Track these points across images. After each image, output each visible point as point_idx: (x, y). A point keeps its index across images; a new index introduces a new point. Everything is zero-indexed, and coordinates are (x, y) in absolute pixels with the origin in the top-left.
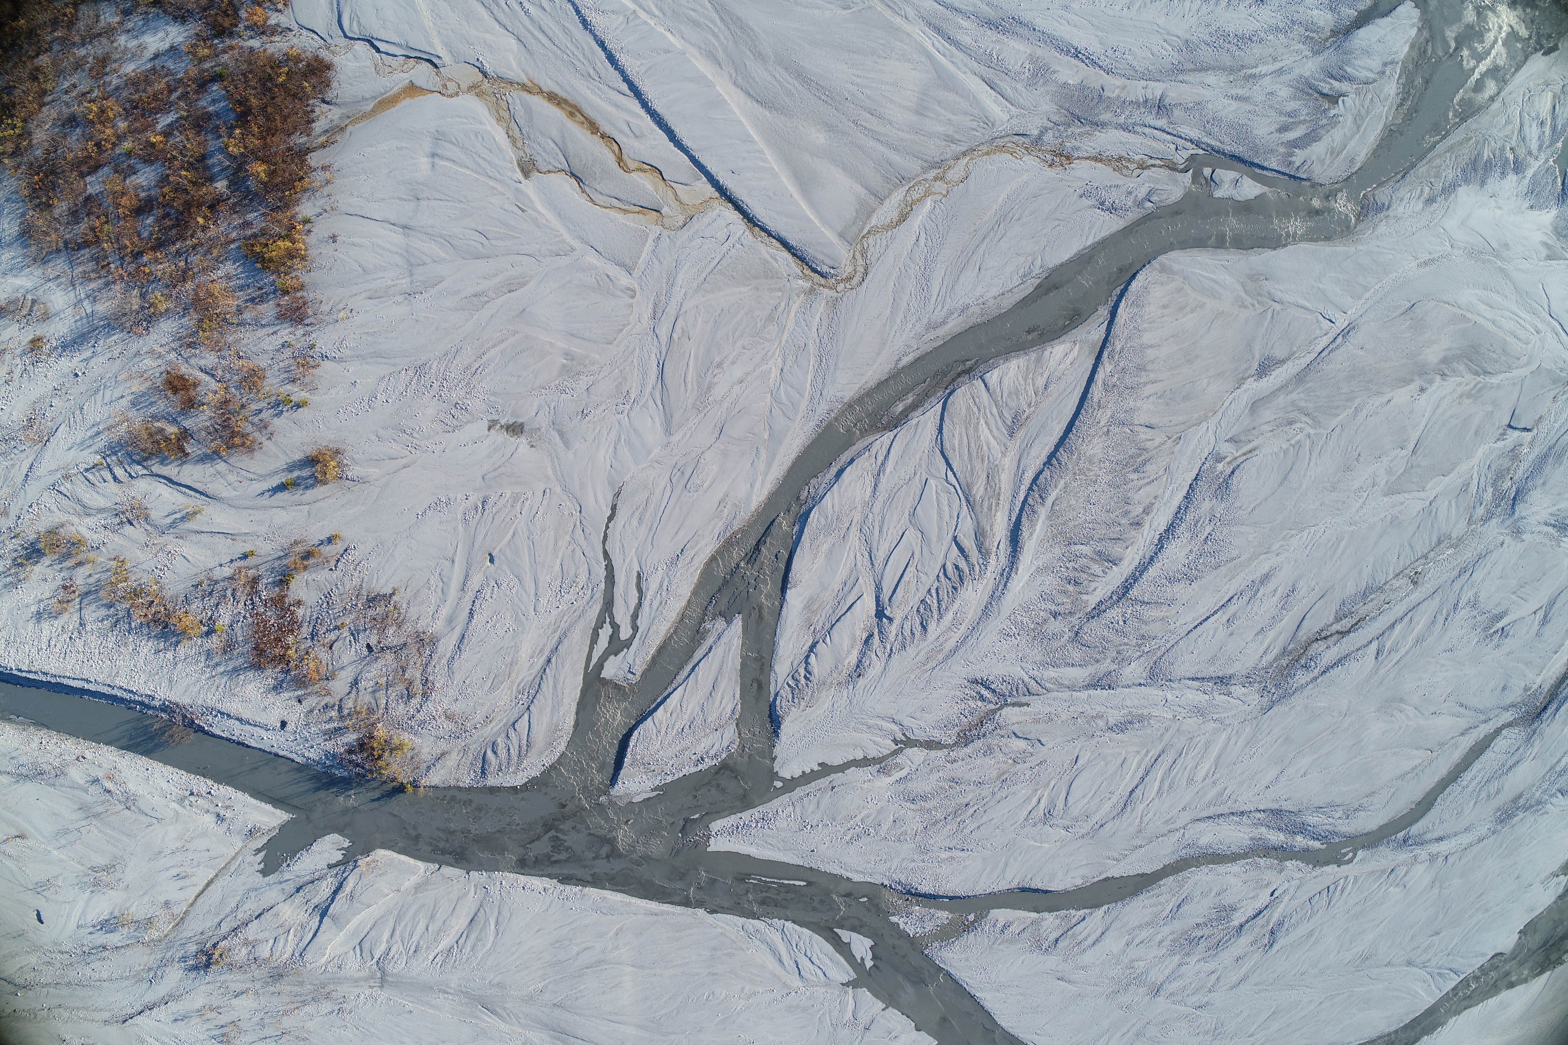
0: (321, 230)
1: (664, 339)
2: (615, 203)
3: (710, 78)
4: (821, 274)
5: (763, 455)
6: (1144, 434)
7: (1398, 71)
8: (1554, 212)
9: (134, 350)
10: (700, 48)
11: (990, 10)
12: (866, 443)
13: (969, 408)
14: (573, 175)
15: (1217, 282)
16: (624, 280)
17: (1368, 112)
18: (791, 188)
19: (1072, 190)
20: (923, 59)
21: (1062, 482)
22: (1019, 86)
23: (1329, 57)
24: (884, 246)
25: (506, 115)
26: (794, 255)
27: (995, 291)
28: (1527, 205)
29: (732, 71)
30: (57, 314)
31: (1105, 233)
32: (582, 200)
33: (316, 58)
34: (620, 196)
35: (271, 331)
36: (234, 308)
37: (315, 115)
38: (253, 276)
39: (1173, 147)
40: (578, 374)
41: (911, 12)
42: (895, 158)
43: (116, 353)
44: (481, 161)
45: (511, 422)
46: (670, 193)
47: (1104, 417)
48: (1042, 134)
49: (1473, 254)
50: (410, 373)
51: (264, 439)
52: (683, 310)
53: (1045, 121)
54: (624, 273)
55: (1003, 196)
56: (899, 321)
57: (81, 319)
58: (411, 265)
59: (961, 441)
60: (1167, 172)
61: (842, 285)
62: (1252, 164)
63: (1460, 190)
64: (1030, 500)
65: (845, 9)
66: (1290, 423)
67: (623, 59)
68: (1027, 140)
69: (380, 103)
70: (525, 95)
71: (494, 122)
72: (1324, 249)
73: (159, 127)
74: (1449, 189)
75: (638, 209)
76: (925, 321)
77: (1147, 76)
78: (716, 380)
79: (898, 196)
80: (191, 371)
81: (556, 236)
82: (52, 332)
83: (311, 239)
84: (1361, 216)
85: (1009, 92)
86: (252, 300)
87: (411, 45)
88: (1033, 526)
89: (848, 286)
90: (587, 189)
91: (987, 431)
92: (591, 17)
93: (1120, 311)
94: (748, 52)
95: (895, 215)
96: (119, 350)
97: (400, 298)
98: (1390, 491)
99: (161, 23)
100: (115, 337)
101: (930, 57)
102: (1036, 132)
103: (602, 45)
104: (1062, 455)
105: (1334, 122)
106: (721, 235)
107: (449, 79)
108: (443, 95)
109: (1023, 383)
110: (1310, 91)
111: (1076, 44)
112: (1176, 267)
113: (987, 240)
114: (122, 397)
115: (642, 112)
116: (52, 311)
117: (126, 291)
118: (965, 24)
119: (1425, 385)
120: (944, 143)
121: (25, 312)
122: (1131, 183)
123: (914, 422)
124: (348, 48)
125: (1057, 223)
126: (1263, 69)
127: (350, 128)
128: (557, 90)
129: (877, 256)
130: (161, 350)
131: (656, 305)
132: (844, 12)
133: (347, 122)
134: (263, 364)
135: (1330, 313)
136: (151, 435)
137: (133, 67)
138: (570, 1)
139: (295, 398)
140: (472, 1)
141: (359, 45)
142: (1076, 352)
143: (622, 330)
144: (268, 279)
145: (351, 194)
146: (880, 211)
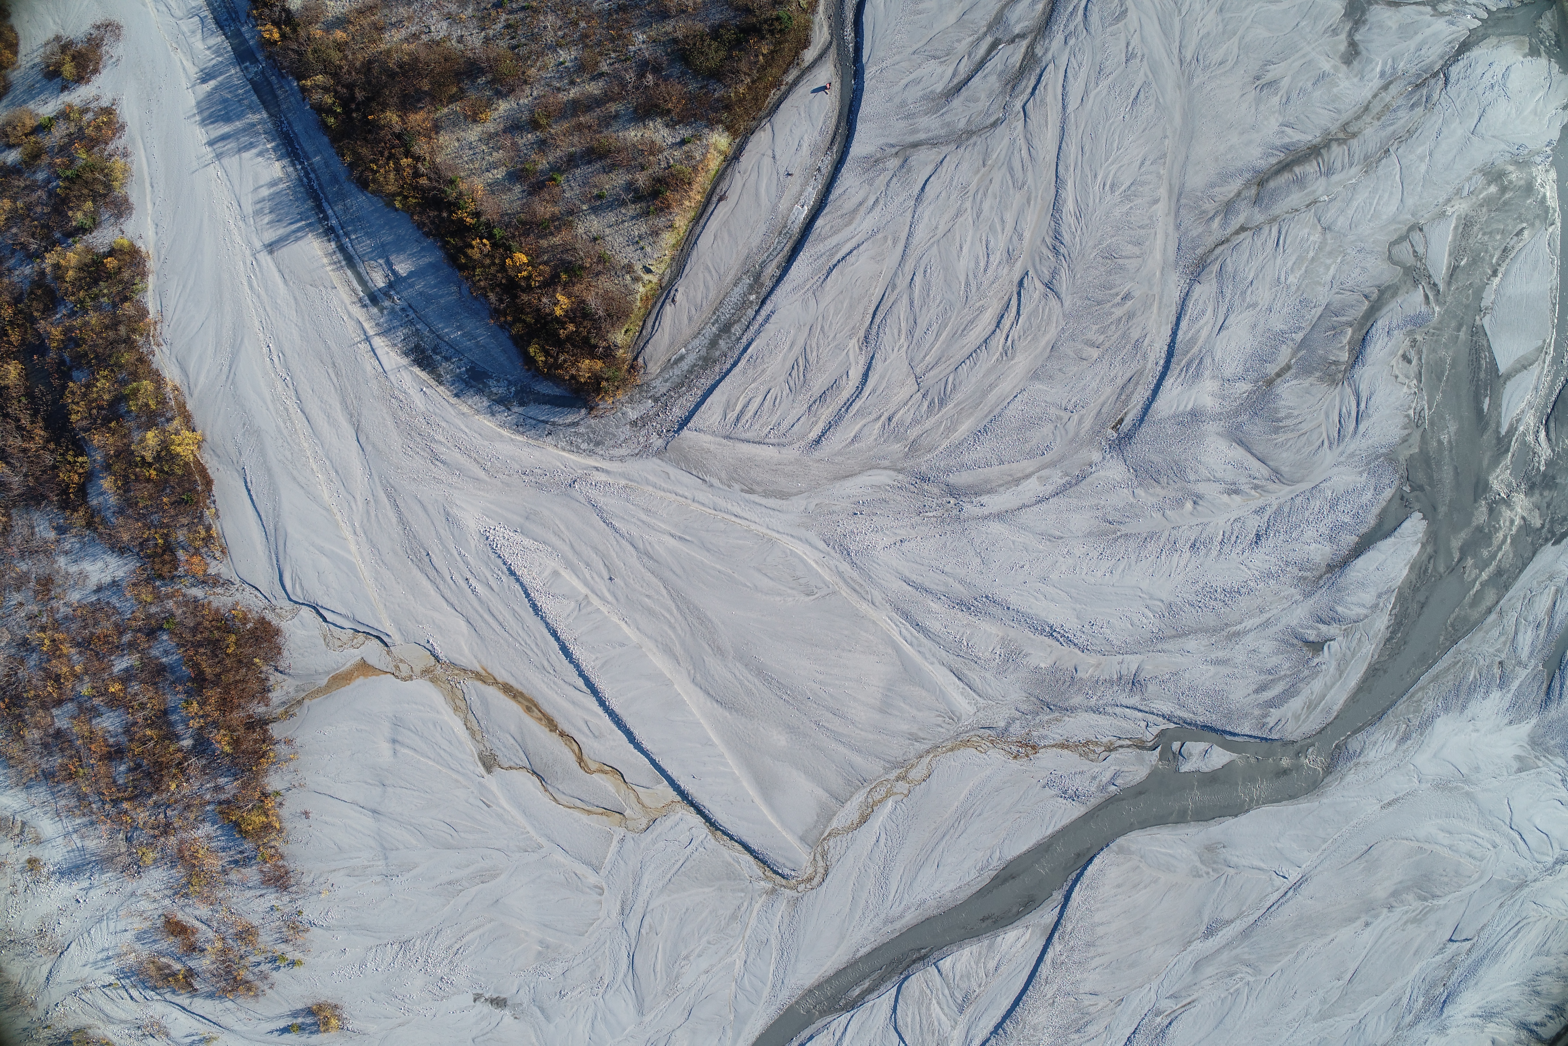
0: (292, 804)
1: (633, 933)
2: (579, 803)
3: (668, 675)
4: (783, 876)
5: (730, 1033)
6: (1087, 1001)
7: (1393, 600)
8: (1534, 721)
9: (129, 890)
10: (656, 641)
11: (962, 589)
12: (825, 1022)
13: (922, 991)
14: (534, 773)
15: (1173, 857)
16: (592, 878)
17: (1353, 655)
18: (753, 793)
19: (1035, 781)
20: (890, 651)
22: (988, 675)
23: (1321, 598)
24: (844, 847)
25: (462, 705)
26: (756, 858)
27: (952, 886)
28: (1507, 721)
29: (690, 668)
30: (48, 841)
31: (1066, 821)
32: (545, 799)
33: (263, 622)
34: (583, 797)
35: (258, 894)
36: (221, 869)
37: (271, 683)
38: (233, 840)
39: (1143, 724)
40: (554, 960)
41: (877, 595)
42: (858, 760)
43: (113, 888)
44: (442, 753)
45: (494, 996)
46: (632, 795)
47: (1050, 991)
48: (1009, 724)
49: (1442, 786)
50: (395, 947)
51: (266, 987)
52: (650, 908)
53: (1013, 711)
54: (590, 871)
55: (966, 792)
56: (857, 918)
57: (73, 851)
58: (385, 848)
59: (913, 1018)
60: (1135, 752)
61: (803, 886)
62: (1225, 732)
63: (1438, 720)
65: (808, 595)
66: (1231, 975)
67: (577, 652)
68: (992, 733)
69: (335, 678)
70: (479, 684)
71: (451, 712)
72: (1287, 809)
73: (116, 670)
74: (1427, 723)
75: (601, 810)
76: (883, 916)
77: (1124, 650)
78: (683, 970)
79: (859, 798)
80: (187, 919)
81: (522, 833)
82: (47, 856)
83: (284, 812)
84: (1329, 770)
85: (978, 683)
86: (236, 862)
87: (358, 618)
89: (808, 886)
90: (549, 788)
91: (938, 1010)
92: (542, 602)
93: (1073, 895)
94: (706, 646)
95: (856, 817)
96: (115, 887)
97: (377, 879)
98: (1323, 1016)
99: (98, 550)
100: (109, 875)
101: (896, 649)
102: (1002, 724)
103: (554, 634)
104: (1009, 1026)
105: (1315, 673)
106: (684, 838)
107: (401, 661)
108: (397, 677)
109: (974, 967)
110: (1295, 641)
111: (1051, 622)
112: (1134, 847)
113: (947, 837)
114: (126, 931)
115: (600, 711)
116: (43, 837)
117: (113, 833)
118: (935, 606)
119: (1370, 920)
120: (907, 742)
121: (17, 831)
122: (1096, 768)
123: (870, 1004)
124: (294, 613)
125: (1018, 815)
126: (1249, 624)
127: (307, 702)
128: (512, 682)
129: (837, 857)
131: (623, 903)
132: (807, 599)
133: (303, 695)
134: (255, 923)
135: (1284, 871)
136: (159, 969)
137: (78, 596)
138: (518, 580)
139: (290, 957)
140: (416, 572)
141: (306, 612)
142: (1028, 935)
143: (592, 924)
144: (248, 845)
145: (317, 772)
146: (841, 814)
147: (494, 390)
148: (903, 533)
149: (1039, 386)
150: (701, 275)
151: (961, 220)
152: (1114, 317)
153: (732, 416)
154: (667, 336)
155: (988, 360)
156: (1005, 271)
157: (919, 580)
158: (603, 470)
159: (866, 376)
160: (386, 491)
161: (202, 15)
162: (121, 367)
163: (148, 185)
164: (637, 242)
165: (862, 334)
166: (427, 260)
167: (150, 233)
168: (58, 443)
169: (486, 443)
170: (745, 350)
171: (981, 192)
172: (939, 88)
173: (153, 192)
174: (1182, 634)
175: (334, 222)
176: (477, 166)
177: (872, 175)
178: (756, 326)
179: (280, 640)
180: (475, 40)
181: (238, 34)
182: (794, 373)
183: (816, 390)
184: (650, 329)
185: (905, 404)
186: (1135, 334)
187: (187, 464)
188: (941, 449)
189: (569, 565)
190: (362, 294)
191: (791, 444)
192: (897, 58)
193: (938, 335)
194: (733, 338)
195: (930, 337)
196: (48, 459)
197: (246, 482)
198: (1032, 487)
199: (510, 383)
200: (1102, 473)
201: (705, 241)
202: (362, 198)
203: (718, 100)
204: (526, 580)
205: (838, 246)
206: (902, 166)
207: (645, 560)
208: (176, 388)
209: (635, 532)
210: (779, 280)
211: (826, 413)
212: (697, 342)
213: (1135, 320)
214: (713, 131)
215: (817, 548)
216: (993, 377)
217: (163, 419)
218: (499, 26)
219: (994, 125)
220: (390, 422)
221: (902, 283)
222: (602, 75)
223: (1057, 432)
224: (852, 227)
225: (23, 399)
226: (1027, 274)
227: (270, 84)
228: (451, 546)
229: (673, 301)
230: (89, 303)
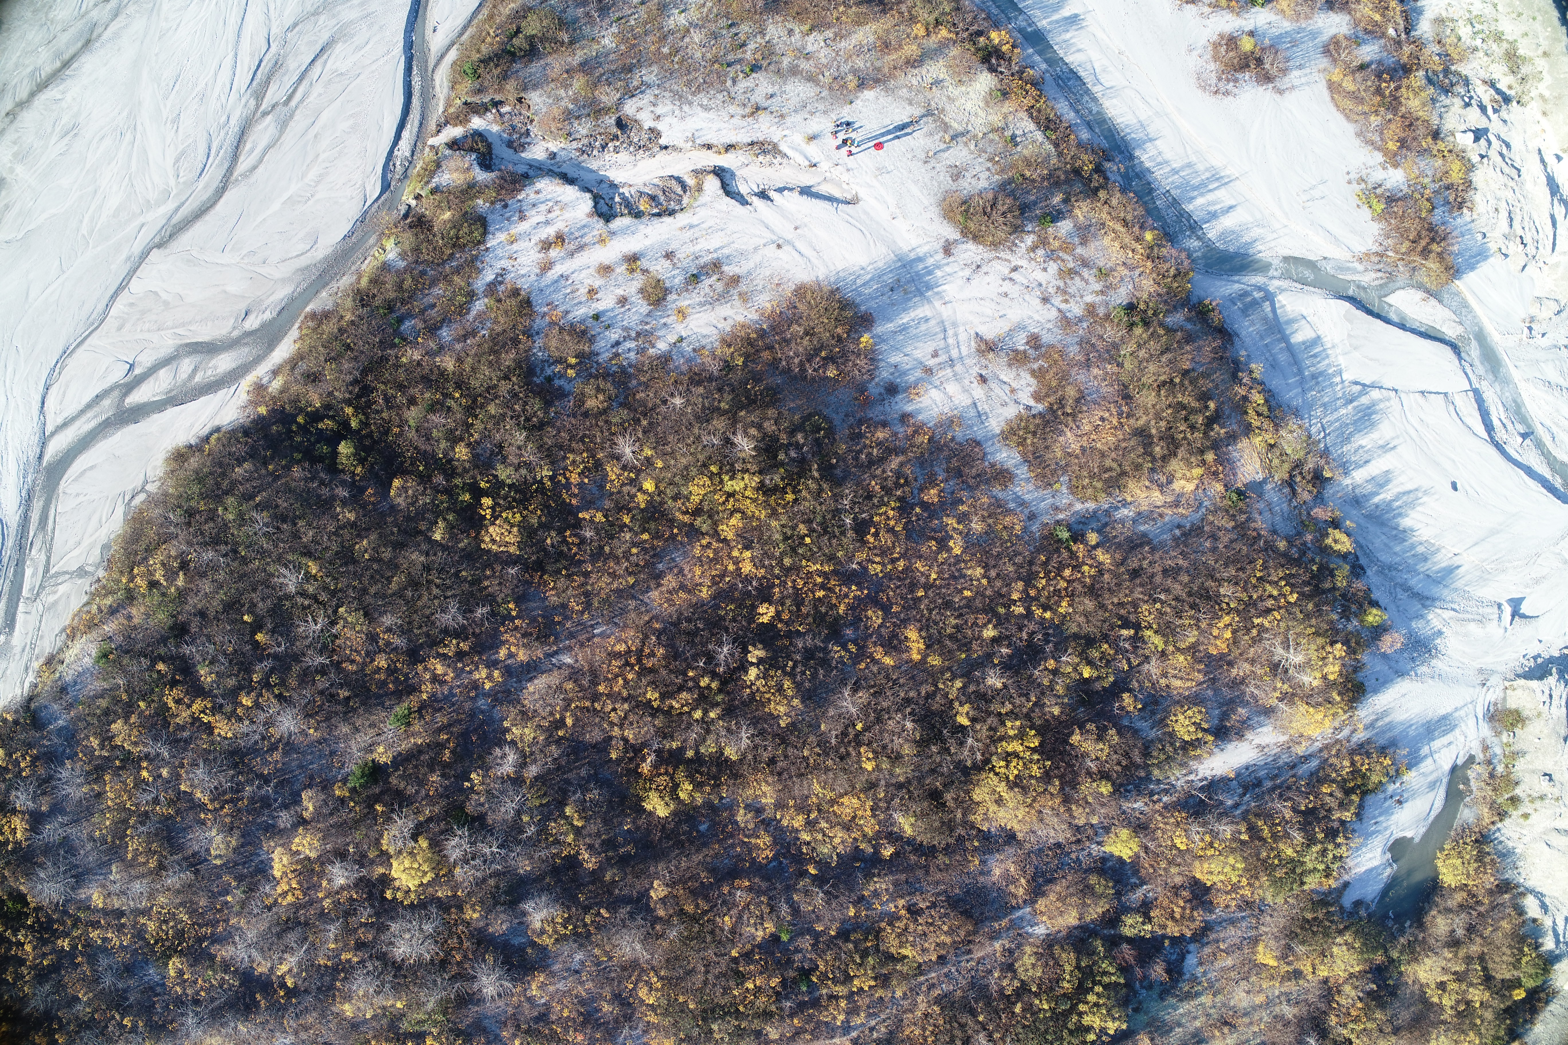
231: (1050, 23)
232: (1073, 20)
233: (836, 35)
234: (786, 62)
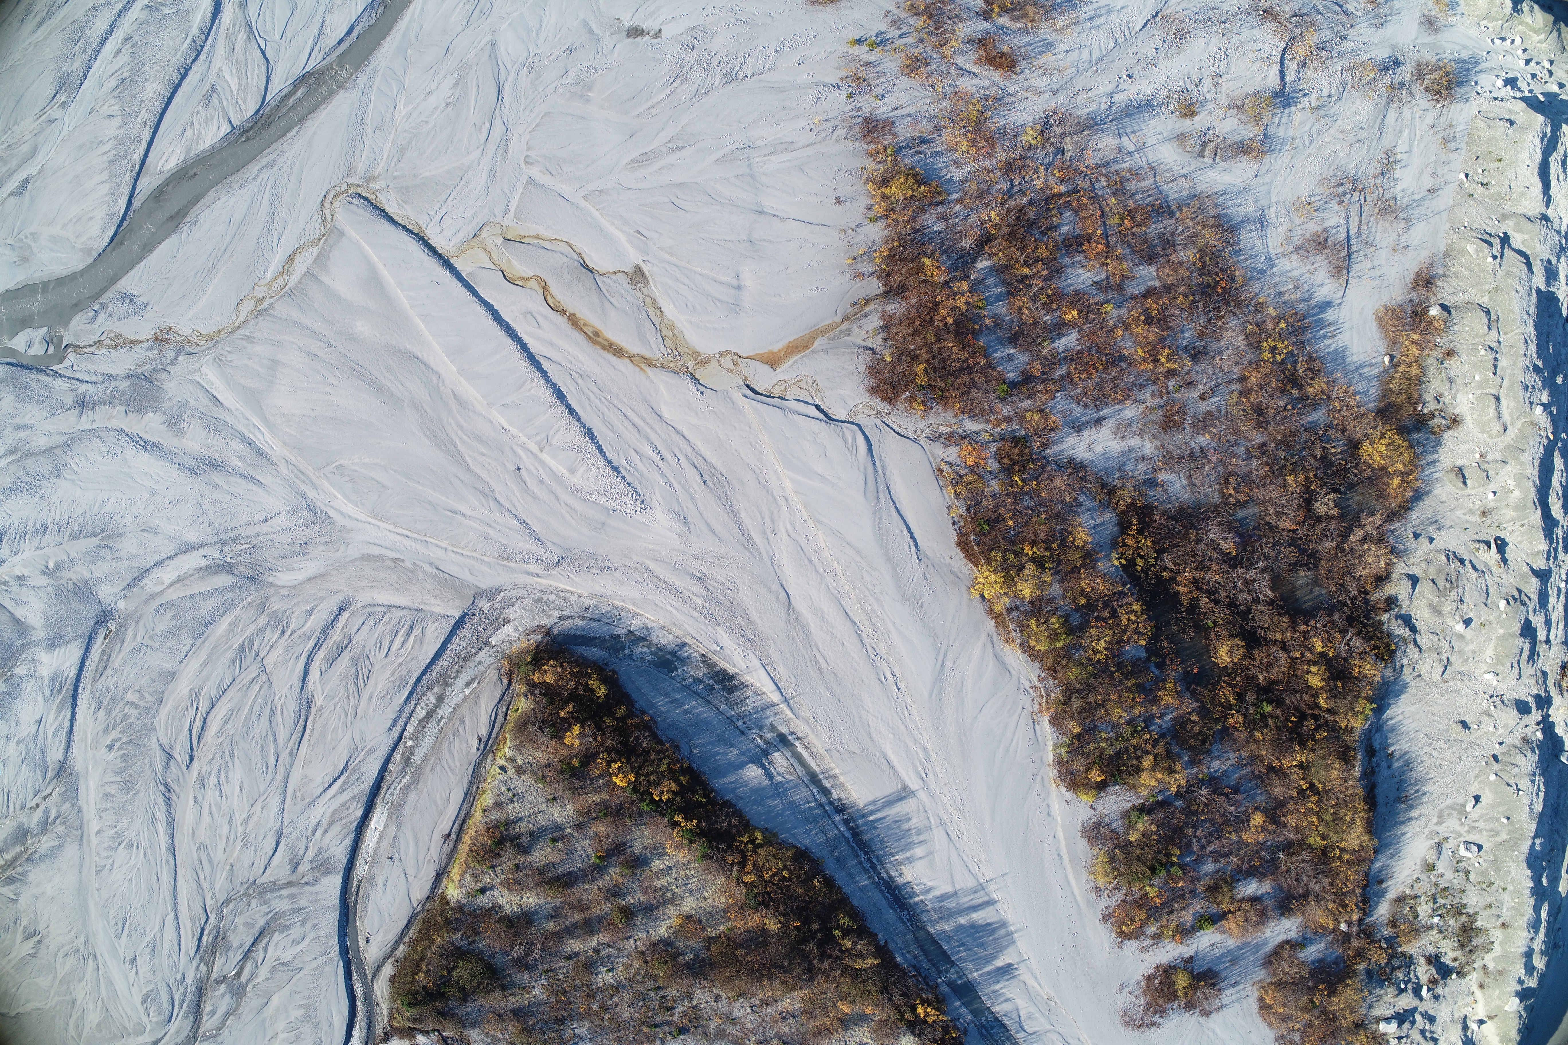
0: (856, 211)
1: (498, 122)
2: (547, 245)
3: (462, 379)
4: (360, 196)
6: (115, 109)
9: (1060, 97)
10: (474, 412)
11: (216, 480)
12: (328, 59)
13: (245, 101)
14: (591, 271)
15: (51, 250)
16: (535, 172)
18: (385, 273)
19: (155, 308)
20: (272, 418)
21: (178, 56)
22: (193, 403)
24: (307, 231)
25: (665, 332)
26: (383, 211)
27: (219, 204)
29: (442, 388)
30: (1167, 139)
31: (131, 274)
32: (580, 246)
33: (890, 400)
34: (543, 252)
35: (898, 111)
36: (943, 133)
37: (880, 337)
38: (927, 165)
39: (75, 368)
40: (576, 84)
41: (283, 469)
42: (295, 314)
43: (1083, 95)
44: (686, 281)
45: (639, 39)
46: (496, 258)
47: (144, 115)
48: (175, 359)
50: (742, 75)
51: (895, 11)
52: (481, 149)
53: (172, 372)
54: (537, 179)
55: (209, 293)
56: (297, 164)
57: (1133, 133)
58: (752, 176)
59: (253, 74)
60: (81, 342)
61: (343, 189)
62: (17, 365)
64: (203, 38)
65: (341, 466)
67: (547, 395)
68: (188, 349)
69: (806, 347)
70: (648, 355)
71: (678, 325)
73: (1075, 336)
75: (525, 240)
76: (276, 168)
77: (91, 433)
78: (451, 92)
79: (294, 278)
80: (987, 73)
81: (603, 209)
82: (1170, 123)
83: (865, 201)
85: (201, 395)
86: (925, 142)
87: (779, 412)
88: (203, 18)
89: (338, 190)
90: (576, 257)
91: (232, 85)
92: (585, 443)
93: (124, 209)
94: (428, 410)
95: (298, 259)
96: (1080, 98)
97: (759, 143)
99: (1101, 464)
100: (1086, 111)
101: (266, 421)
102: (181, 358)
103: (571, 411)
104: (176, 78)
106: (447, 221)
107: (732, 371)
108: (736, 354)
109: (202, 130)
111: (146, 454)
112: (80, 256)
113: (223, 249)
114: (1067, 52)
115: (526, 339)
116: (1174, 144)
117: (1080, 157)
118: (237, 462)
120: (255, 335)
121: (1211, 146)
122: (109, 325)
123: (289, 83)
124: (853, 411)
125: (168, 276)
127: (838, 319)
128: (613, 360)
129: (313, 219)
130: (1026, 94)
131: (506, 152)
132: (341, 462)
133: (842, 327)
134: (903, 79)
136: (1025, 16)
137: (1126, 412)
138: (610, 462)
139: (864, 48)
140: (718, 464)
141: (840, 413)
142: (160, 165)
143: (537, 126)
144: (909, 161)
145: (826, 247)
146: (310, 261)
147: (645, 649)
148: (265, 528)
149: (168, 666)
150: (458, 764)
151: (244, 816)
152: (118, 729)
153: (417, 632)
154: (483, 705)
155: (210, 690)
156: (204, 769)
157: (250, 486)
158: (532, 574)
159: (306, 672)
160: (754, 544)
161: (1021, 1035)
162: (1080, 664)
163: (1066, 857)
164: (514, 796)
165: (313, 710)
166: (731, 778)
167: (1057, 806)
168: (1159, 578)
169: (650, 597)
170: (411, 694)
171: (232, 841)
172: (277, 936)
173: (1058, 849)
174: (49, 450)
175: (837, 818)
176: (682, 873)
177: (321, 857)
178: (403, 716)
179: (870, 382)
180: (702, 996)
181: (975, 1013)
182: (366, 673)
183: (346, 657)
184: (500, 712)
185: (271, 647)
186: (102, 714)
187: (988, 562)
188: (241, 606)
189: (559, 479)
190: (797, 743)
191: (364, 607)
192: (314, 964)
193: (251, 709)
194: (423, 704)
195: (257, 708)
196: (1167, 559)
197: (916, 545)
198: (168, 575)
199: (630, 656)
200: (116, 590)
201: (457, 796)
202: (808, 842)
203: (456, 930)
204: (602, 462)
205: (341, 791)
206: (297, 865)
207: (487, 490)
208: (1008, 640)
209: (498, 516)
210: (388, 760)
211: (336, 636)
212: (457, 700)
213: (103, 726)
214: (458, 902)
215: (336, 510)
216: (204, 673)
217: (1022, 609)
218: (679, 1009)
219: (228, 901)
220: (754, 615)
221: (284, 757)
222: (569, 958)
223: (152, 625)
224: (331, 809)
225: (1211, 624)
226: (188, 767)
227: (930, 961)
228: (680, 492)
229: (480, 740)
230: (1126, 731)
231: (981, 975)
232: (1007, 970)
233: (762, 1001)
234: (713, 1026)
